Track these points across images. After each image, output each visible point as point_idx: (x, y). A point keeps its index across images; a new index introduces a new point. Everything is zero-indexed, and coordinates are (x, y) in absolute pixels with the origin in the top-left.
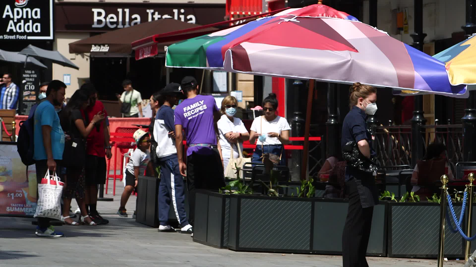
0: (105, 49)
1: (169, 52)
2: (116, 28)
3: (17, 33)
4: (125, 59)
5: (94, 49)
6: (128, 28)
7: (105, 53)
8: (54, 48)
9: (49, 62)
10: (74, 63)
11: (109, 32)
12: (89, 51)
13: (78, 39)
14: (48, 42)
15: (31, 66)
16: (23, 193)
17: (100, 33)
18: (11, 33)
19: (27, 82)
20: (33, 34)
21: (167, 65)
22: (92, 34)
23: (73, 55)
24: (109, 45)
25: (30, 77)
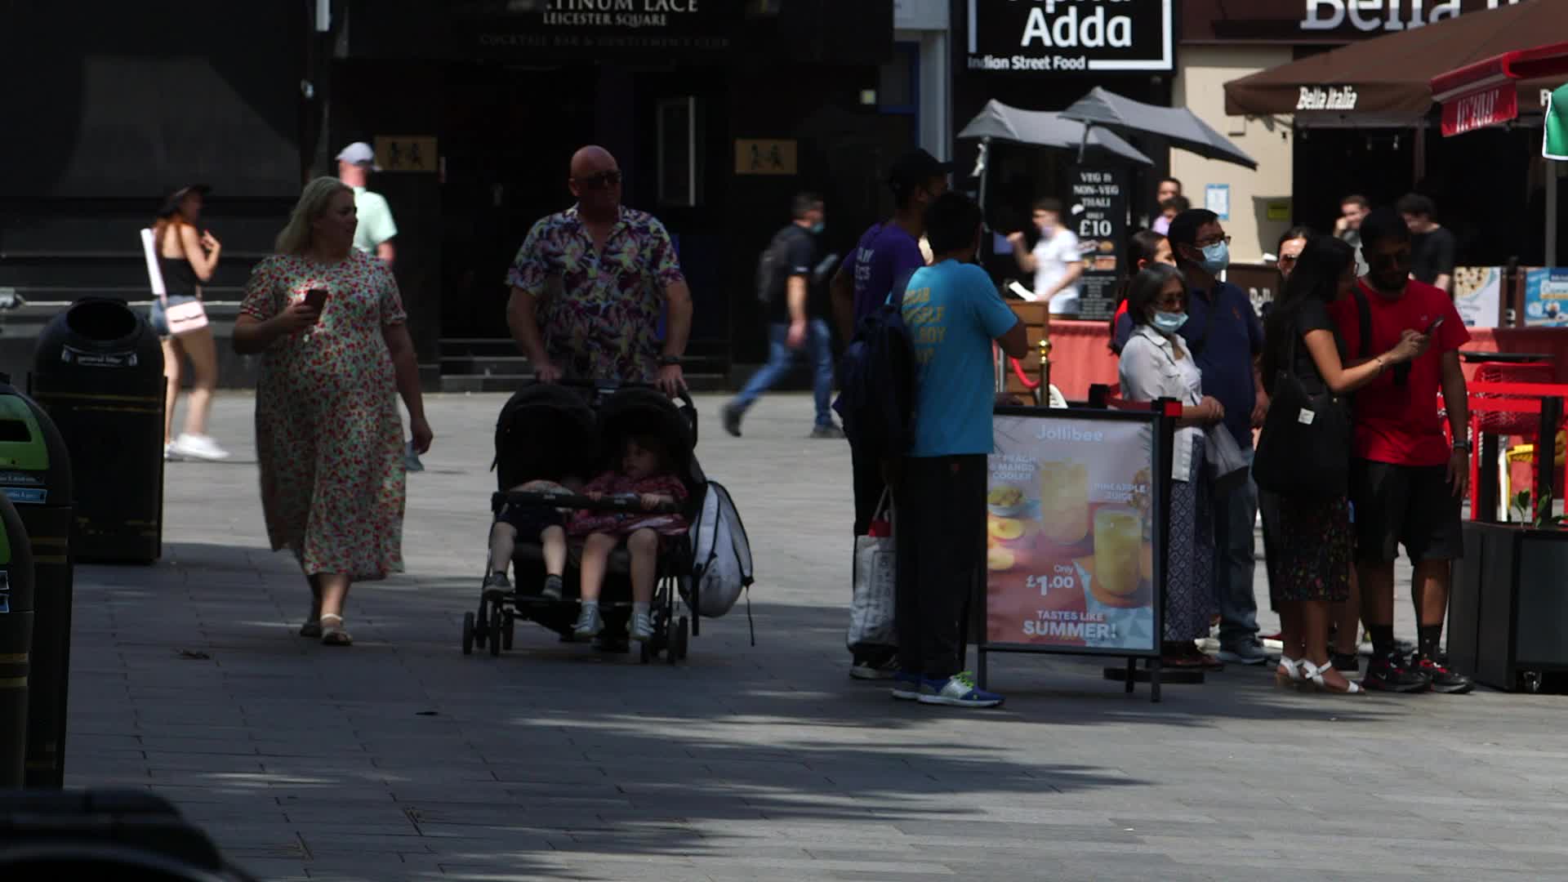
0: (1345, 101)
1: (1557, 109)
2: (1380, 31)
3: (1055, 50)
4: (1408, 134)
5: (1308, 100)
6: (1418, 29)
7: (1343, 113)
8: (1176, 98)
9: (1159, 145)
10: (1241, 146)
11: (1357, 44)
12: (1290, 108)
13: (1255, 67)
14: (1158, 79)
15: (1099, 158)
16: (1075, 574)
17: (1326, 49)
18: (1037, 48)
19: (1088, 209)
20: (1107, 52)
21: (1549, 152)
22: (1300, 52)
23: (1238, 122)
24: (1356, 88)
25: (1097, 196)
